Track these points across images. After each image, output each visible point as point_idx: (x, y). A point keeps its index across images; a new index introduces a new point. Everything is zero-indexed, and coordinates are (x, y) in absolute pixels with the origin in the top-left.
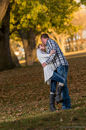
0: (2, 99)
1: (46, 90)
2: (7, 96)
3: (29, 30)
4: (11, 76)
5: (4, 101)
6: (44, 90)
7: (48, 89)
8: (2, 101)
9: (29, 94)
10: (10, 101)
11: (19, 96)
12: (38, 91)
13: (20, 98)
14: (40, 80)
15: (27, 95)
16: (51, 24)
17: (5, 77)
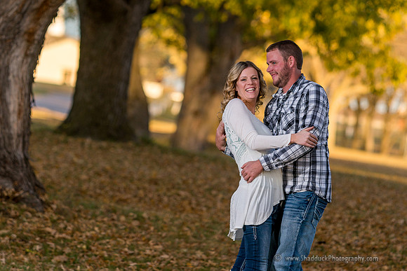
0: (41, 238)
1: (215, 260)
2: (64, 235)
3: (224, 18)
4: (104, 164)
5: (45, 247)
6: (208, 255)
7: (225, 258)
8: (38, 247)
9: (148, 252)
10: (69, 255)
11: (108, 250)
12: (185, 254)
13: (109, 255)
14: (205, 214)
15: (139, 254)
16: (312, 24)
17: (80, 161)
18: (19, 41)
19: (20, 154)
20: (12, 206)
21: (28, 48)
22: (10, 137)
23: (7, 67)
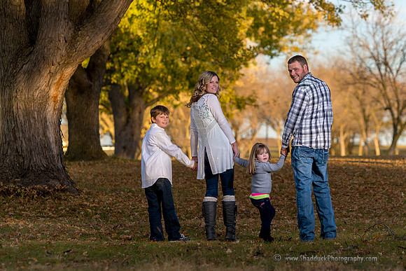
0: (83, 208)
2: (94, 205)
5: (86, 212)
8: (82, 213)
11: (121, 208)
13: (122, 211)
15: (138, 208)
18: (49, 102)
19: (60, 165)
21: (55, 105)
23: (45, 118)
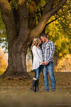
18: (22, 53)
20: (26, 79)
21: (24, 54)
22: (24, 69)
23: (21, 57)
